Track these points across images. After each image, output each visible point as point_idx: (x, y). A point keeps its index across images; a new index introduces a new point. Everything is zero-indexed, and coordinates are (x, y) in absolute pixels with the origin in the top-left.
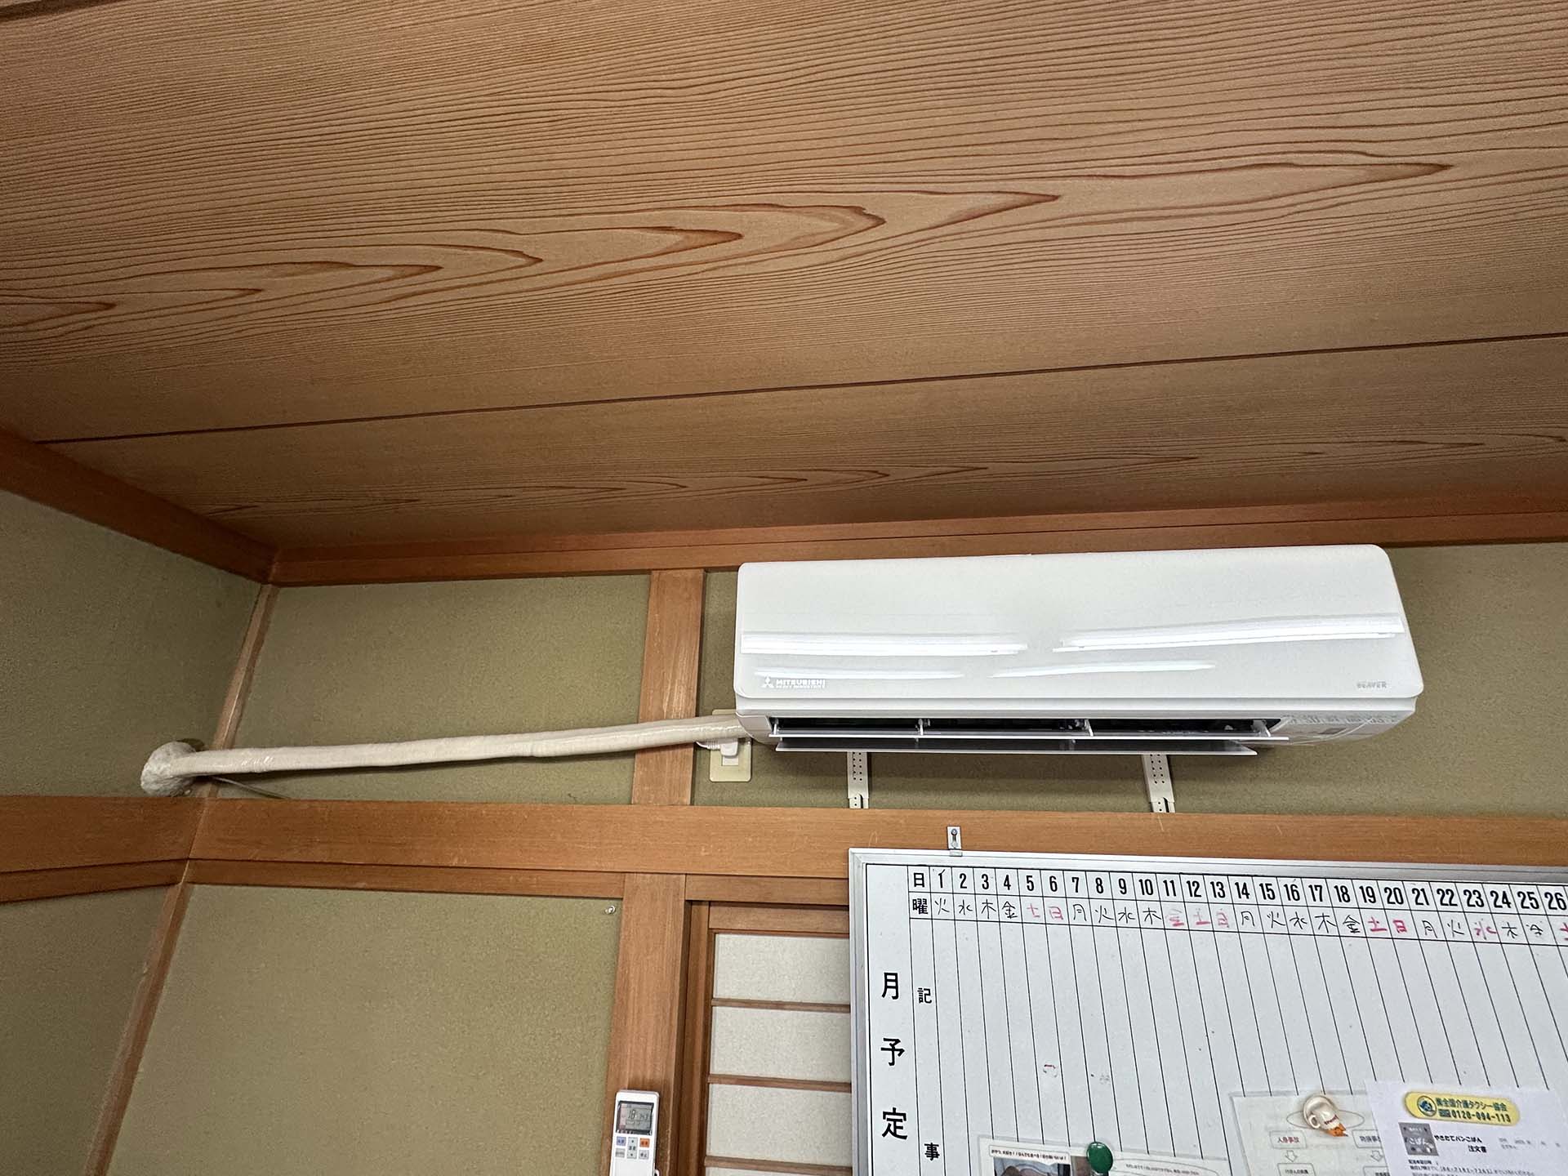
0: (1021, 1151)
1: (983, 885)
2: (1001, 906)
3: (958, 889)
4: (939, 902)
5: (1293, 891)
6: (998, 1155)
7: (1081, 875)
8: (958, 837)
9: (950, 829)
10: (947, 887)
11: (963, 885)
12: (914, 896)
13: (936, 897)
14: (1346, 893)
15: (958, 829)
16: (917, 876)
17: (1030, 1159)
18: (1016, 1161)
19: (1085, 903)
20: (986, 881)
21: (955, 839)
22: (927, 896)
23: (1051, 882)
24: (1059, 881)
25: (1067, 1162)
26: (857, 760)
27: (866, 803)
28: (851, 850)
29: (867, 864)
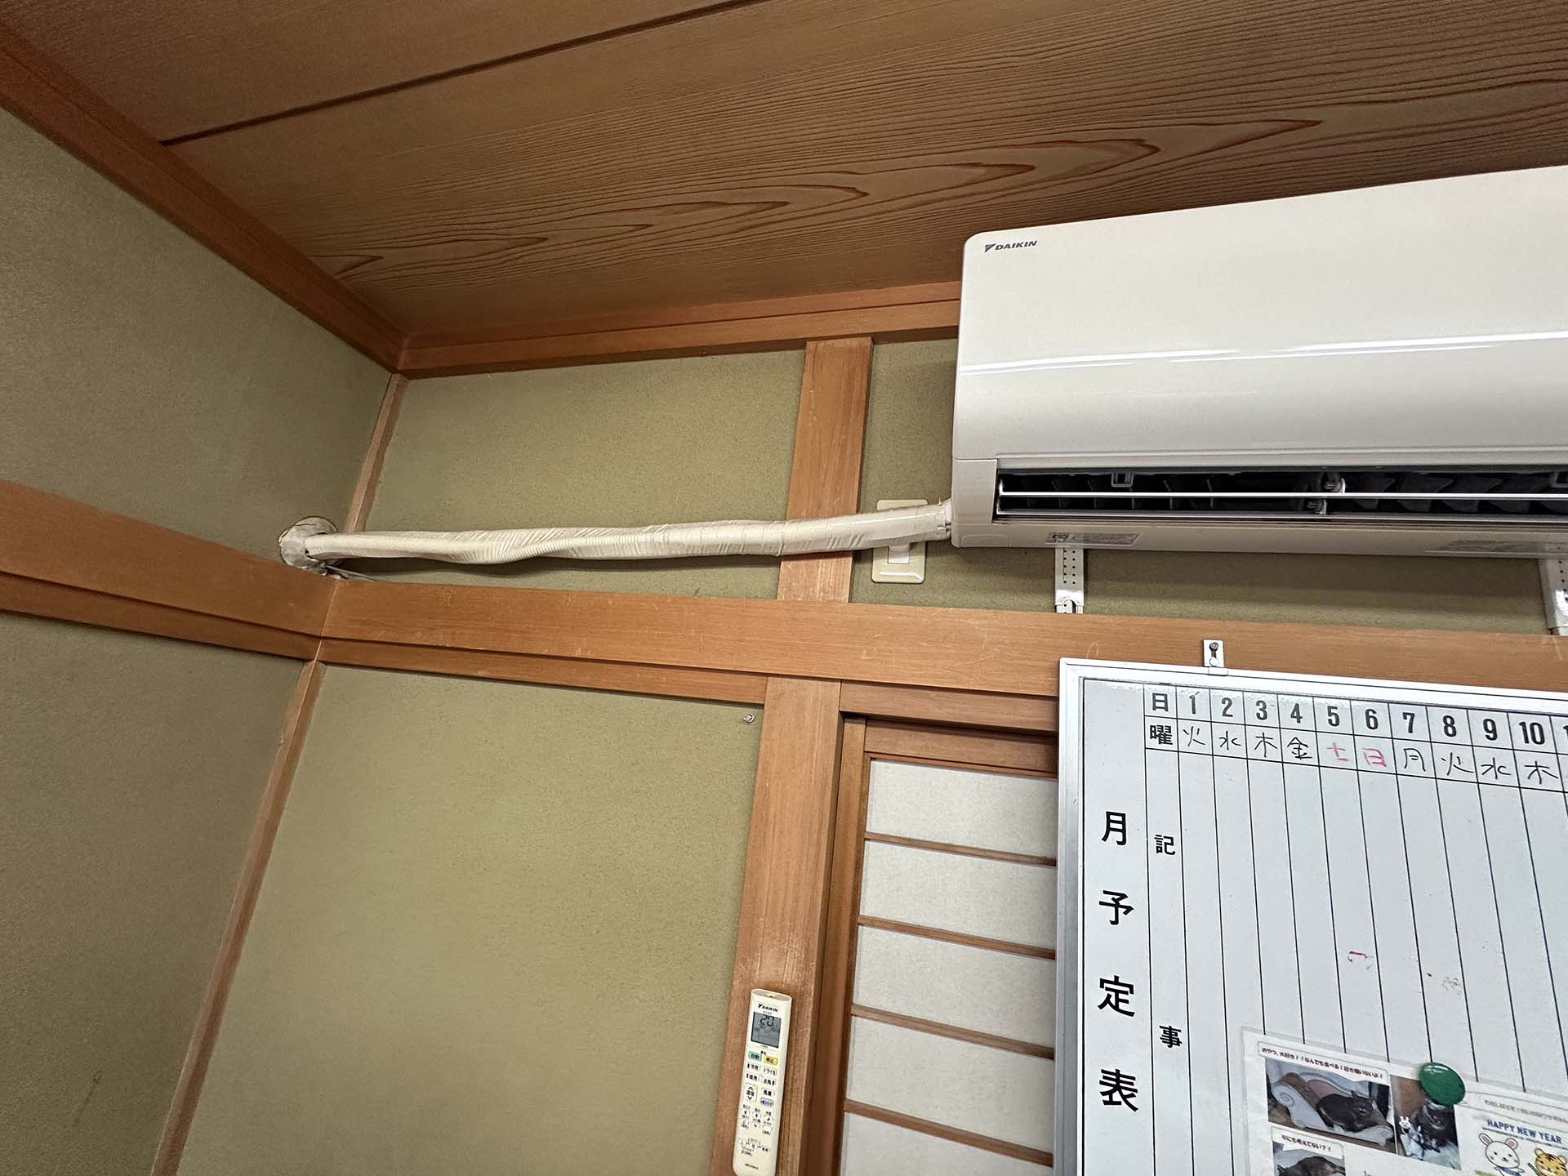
0: (1310, 1057)
1: (1258, 715)
2: (1286, 741)
3: (1220, 718)
4: (1190, 733)
6: (1272, 1056)
7: (1419, 711)
8: (1220, 652)
9: (1207, 643)
10: (1202, 713)
11: (1227, 713)
12: (1150, 722)
13: (1183, 725)
15: (1220, 643)
16: (1158, 698)
17: (1323, 1068)
18: (1301, 1067)
19: (1425, 749)
20: (1262, 710)
21: (1214, 655)
22: (1172, 723)
23: (1368, 717)
24: (1381, 717)
25: (1385, 1081)
26: (1070, 559)
27: (1080, 610)
28: (1063, 661)
29: (1085, 679)
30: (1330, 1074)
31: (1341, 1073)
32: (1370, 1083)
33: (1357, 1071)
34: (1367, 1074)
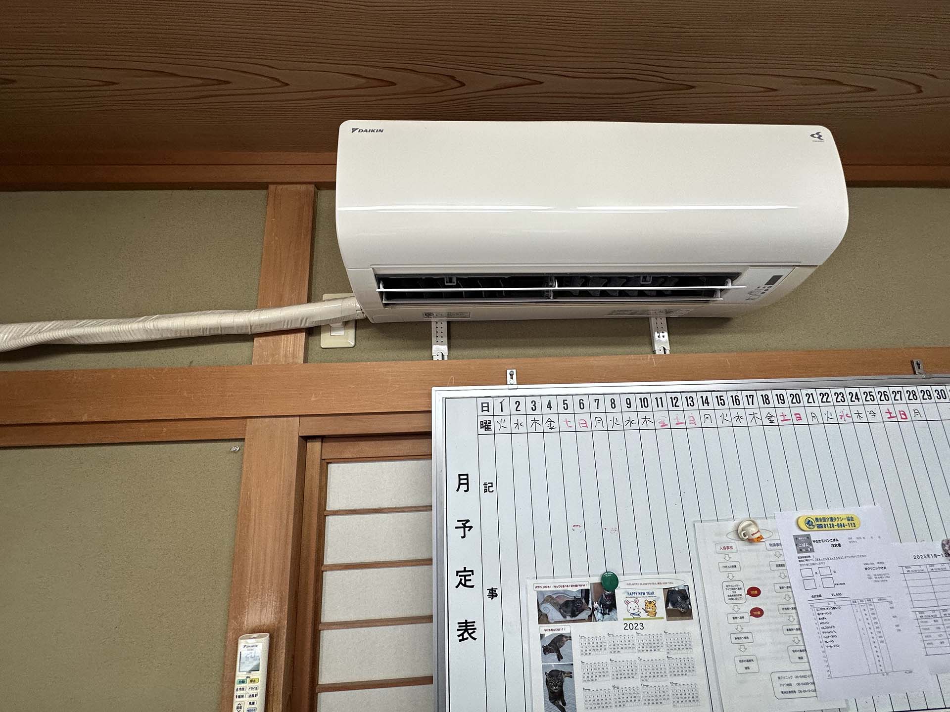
0: (556, 585)
1: (532, 408)
2: (545, 421)
3: (514, 412)
4: (500, 422)
5: (736, 399)
6: (540, 589)
8: (515, 376)
9: (508, 371)
10: (506, 411)
11: (518, 409)
12: (481, 419)
13: (497, 419)
14: (768, 399)
15: (514, 371)
16: (484, 405)
17: (563, 589)
18: (553, 591)
19: (603, 416)
20: (534, 405)
21: (512, 378)
22: (491, 418)
23: (580, 403)
24: (586, 402)
25: (587, 587)
26: (439, 328)
27: (446, 358)
28: (434, 389)
29: (446, 398)
30: (565, 591)
31: (570, 589)
32: (582, 590)
33: (576, 586)
34: (580, 586)
